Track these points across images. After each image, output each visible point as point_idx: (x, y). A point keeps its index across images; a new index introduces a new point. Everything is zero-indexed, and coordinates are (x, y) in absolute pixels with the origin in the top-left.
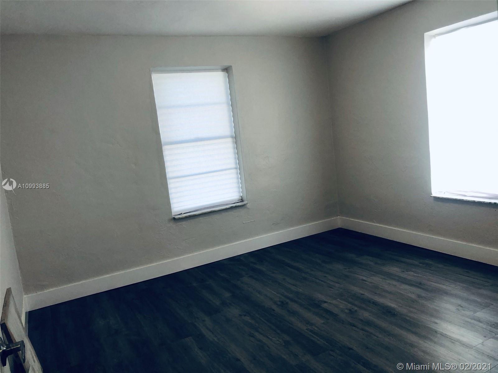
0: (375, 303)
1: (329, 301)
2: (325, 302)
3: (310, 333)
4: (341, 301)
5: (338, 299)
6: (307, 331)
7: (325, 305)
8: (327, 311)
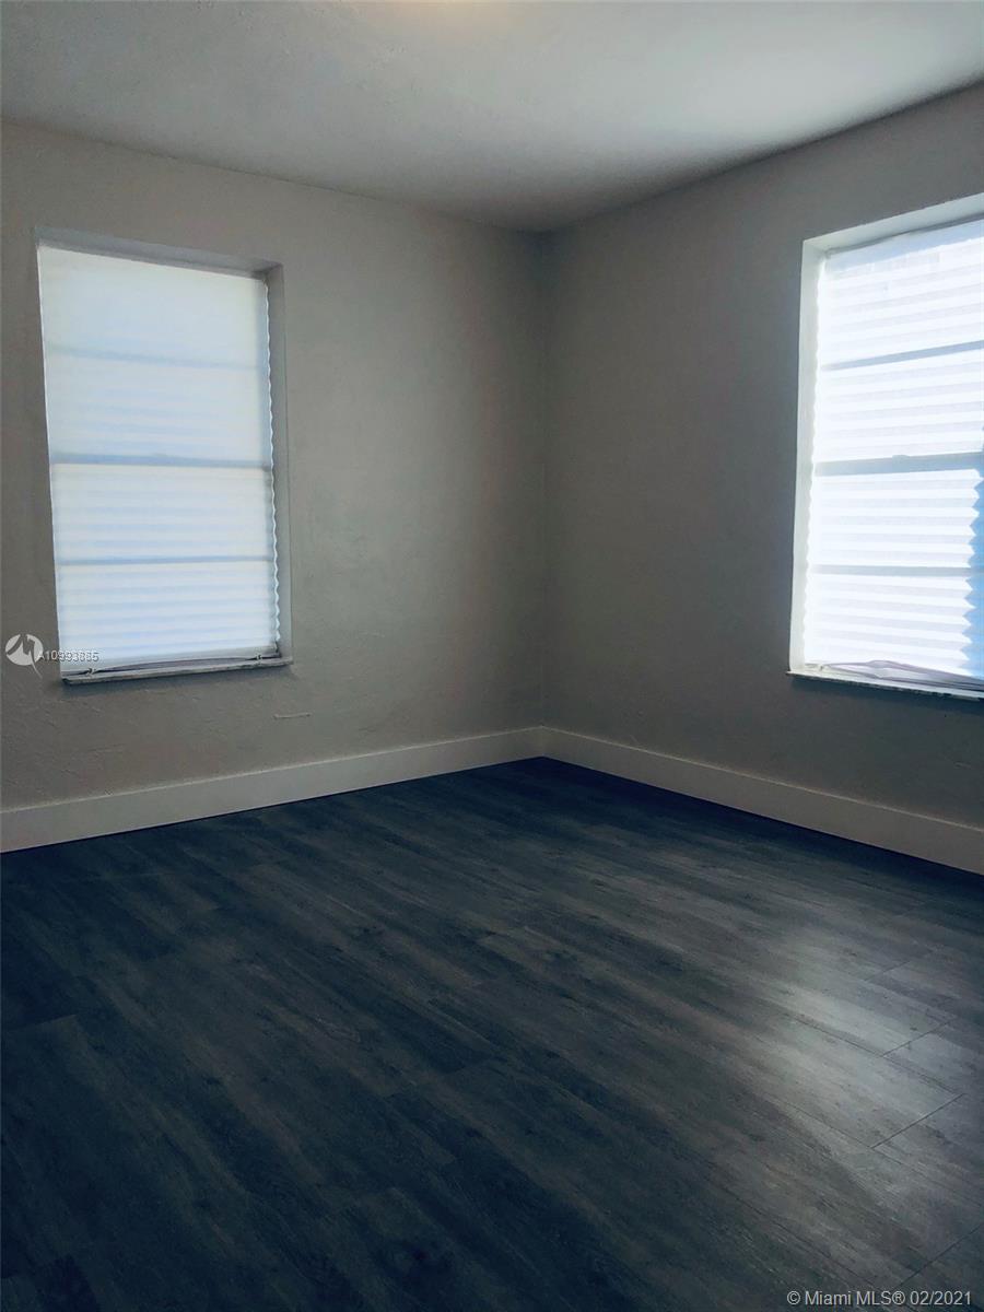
0: (627, 941)
1: (502, 932)
2: (490, 933)
3: (439, 1012)
4: (532, 932)
5: (526, 928)
6: (430, 1007)
7: (487, 942)
8: (493, 956)
